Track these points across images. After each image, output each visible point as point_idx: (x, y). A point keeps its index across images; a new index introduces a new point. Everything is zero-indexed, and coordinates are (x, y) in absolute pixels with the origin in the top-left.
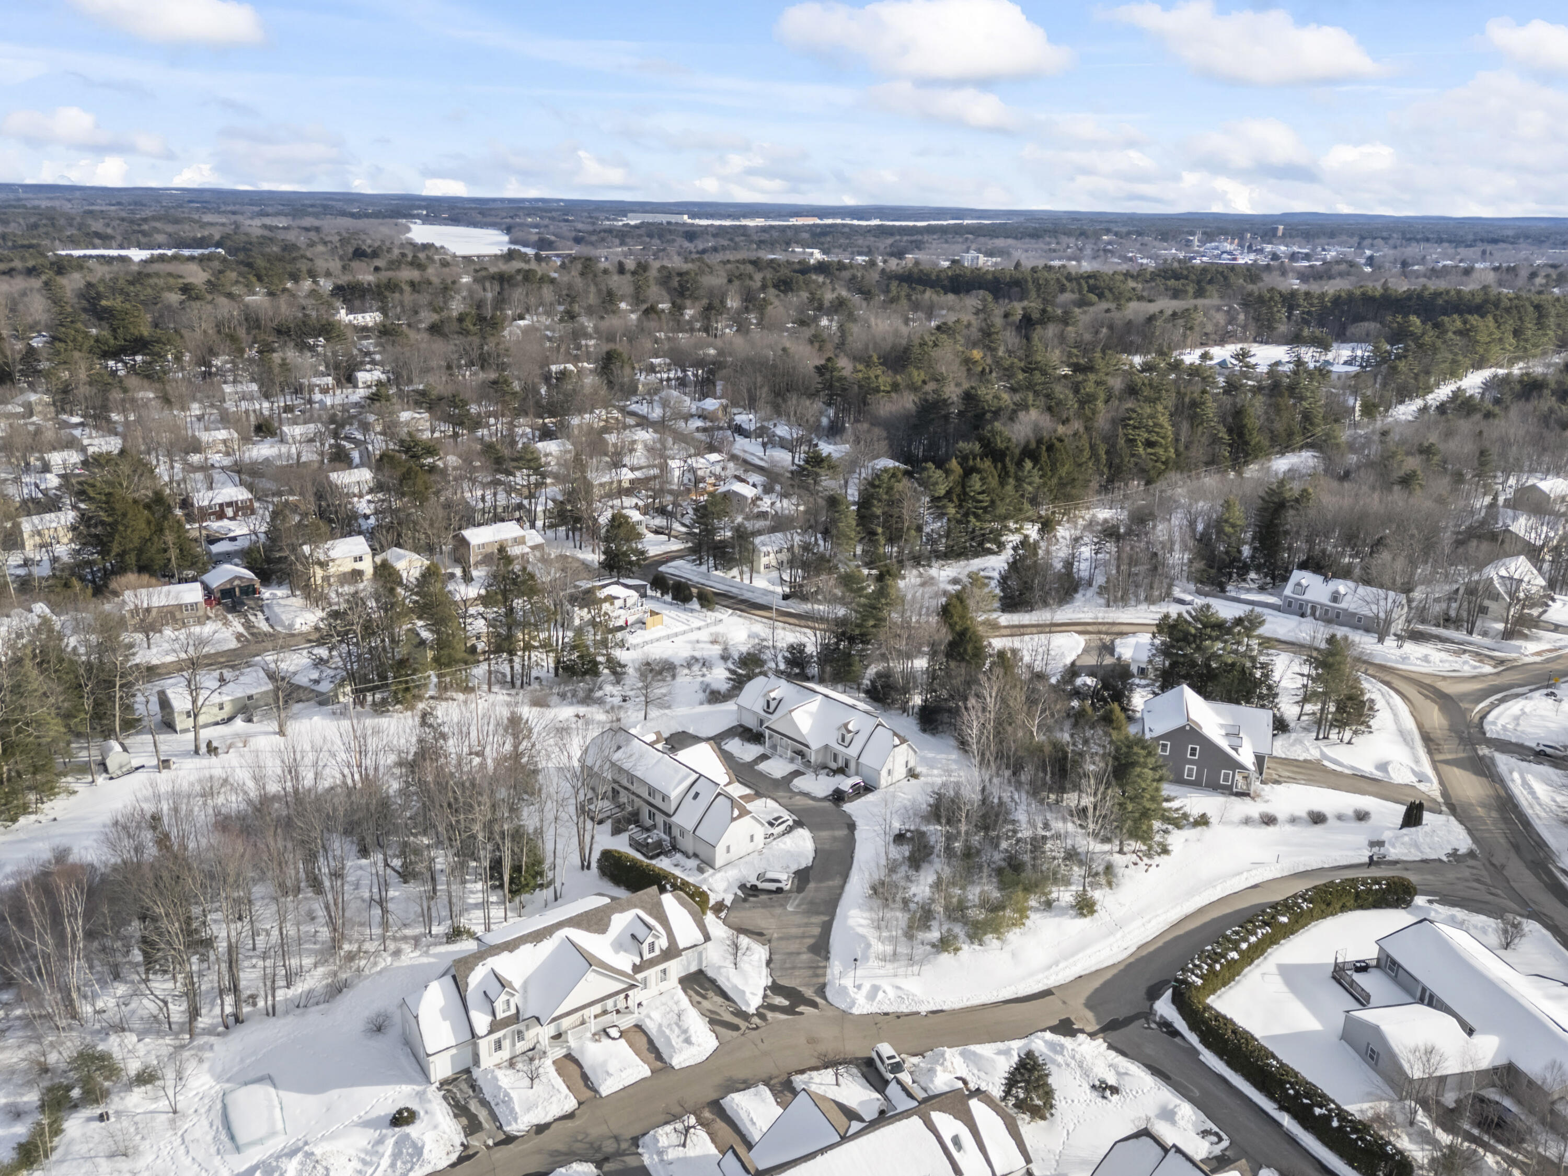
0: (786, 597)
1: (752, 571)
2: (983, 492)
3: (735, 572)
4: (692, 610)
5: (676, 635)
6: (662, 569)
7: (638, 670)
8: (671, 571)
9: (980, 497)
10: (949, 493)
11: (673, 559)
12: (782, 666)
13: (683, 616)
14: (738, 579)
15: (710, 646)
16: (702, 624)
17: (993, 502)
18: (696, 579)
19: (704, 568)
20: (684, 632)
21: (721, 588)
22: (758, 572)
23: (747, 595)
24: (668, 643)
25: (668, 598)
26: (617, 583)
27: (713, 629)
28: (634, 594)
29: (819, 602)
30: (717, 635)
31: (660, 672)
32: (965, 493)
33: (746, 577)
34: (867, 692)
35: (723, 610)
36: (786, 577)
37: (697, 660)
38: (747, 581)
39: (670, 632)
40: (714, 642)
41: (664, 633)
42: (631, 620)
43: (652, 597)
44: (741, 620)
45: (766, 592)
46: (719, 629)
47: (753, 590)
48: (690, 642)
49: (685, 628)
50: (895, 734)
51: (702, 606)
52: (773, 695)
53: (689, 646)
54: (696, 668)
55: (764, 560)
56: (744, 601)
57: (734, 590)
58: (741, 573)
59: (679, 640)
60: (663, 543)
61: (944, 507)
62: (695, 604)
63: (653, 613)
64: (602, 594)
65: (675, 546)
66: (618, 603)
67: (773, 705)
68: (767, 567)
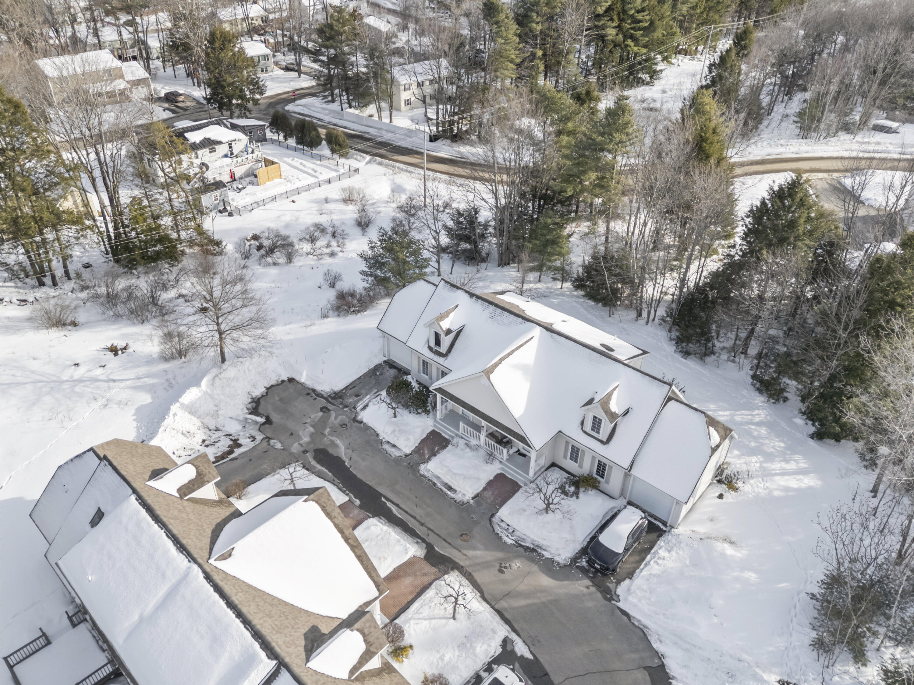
0: (433, 139)
1: (391, 107)
2: (642, 10)
3: (372, 109)
4: (321, 157)
5: (298, 191)
6: (290, 107)
7: (239, 246)
8: (299, 109)
9: (639, 16)
10: (609, 9)
11: (303, 96)
12: (445, 240)
13: (310, 164)
14: (376, 118)
15: (342, 206)
16: (334, 174)
17: (652, 23)
18: (327, 118)
19: (335, 106)
20: (309, 188)
21: (356, 128)
22: (399, 110)
23: (387, 137)
24: (285, 204)
25: (292, 142)
26: (219, 123)
27: (347, 183)
28: (242, 138)
29: (472, 144)
30: (351, 190)
31: (271, 251)
32: (624, 11)
33: (385, 115)
34: (579, 284)
35: (359, 155)
36: (432, 114)
37: (323, 231)
38: (386, 120)
39: (290, 187)
40: (348, 200)
41: (282, 189)
42: (239, 172)
43: (273, 141)
44: (381, 169)
45: (409, 133)
46: (354, 182)
47: (394, 130)
48: (316, 201)
49: (311, 180)
50: (712, 422)
51: (333, 151)
52: (445, 324)
53: (315, 207)
54: (321, 243)
55: (405, 96)
56: (383, 144)
57: (372, 131)
58: (379, 110)
59: (302, 199)
60: (292, 80)
61: (603, 27)
62: (324, 150)
63: (269, 163)
64: (195, 137)
65: (306, 82)
66: (223, 149)
67: (446, 341)
68: (408, 103)
